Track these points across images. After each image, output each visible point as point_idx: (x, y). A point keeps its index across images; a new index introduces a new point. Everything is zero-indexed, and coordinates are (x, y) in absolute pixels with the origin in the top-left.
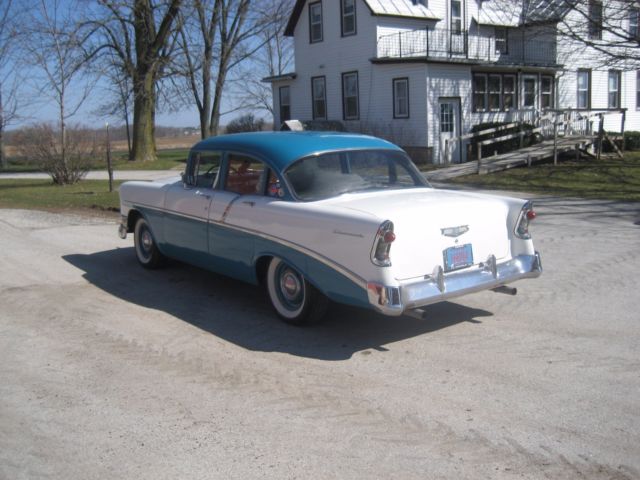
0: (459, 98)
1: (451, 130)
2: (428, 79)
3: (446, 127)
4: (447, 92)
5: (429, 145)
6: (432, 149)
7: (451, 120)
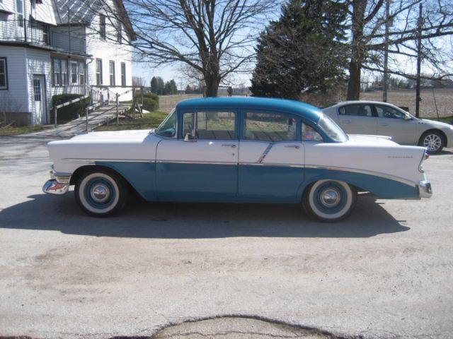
0: (44, 75)
1: (40, 100)
2: (27, 60)
3: (37, 98)
4: (38, 71)
5: (30, 111)
6: (31, 113)
7: (40, 92)
